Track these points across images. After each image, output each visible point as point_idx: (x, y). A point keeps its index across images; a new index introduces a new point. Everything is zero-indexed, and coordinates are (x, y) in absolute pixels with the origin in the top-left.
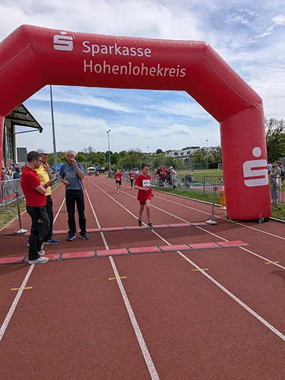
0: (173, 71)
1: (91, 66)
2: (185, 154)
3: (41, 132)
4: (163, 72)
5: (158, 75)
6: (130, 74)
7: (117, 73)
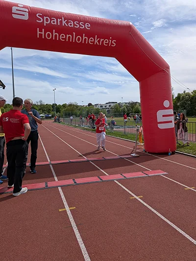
0: (106, 41)
1: (43, 33)
2: (108, 107)
3: (4, 88)
4: (99, 41)
5: (95, 44)
6: (74, 41)
7: (64, 40)
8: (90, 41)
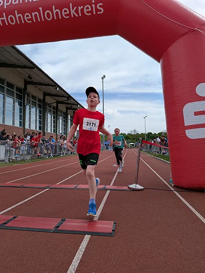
1: (5, 18)
4: (77, 11)
5: (72, 16)
6: (43, 20)
7: (31, 22)
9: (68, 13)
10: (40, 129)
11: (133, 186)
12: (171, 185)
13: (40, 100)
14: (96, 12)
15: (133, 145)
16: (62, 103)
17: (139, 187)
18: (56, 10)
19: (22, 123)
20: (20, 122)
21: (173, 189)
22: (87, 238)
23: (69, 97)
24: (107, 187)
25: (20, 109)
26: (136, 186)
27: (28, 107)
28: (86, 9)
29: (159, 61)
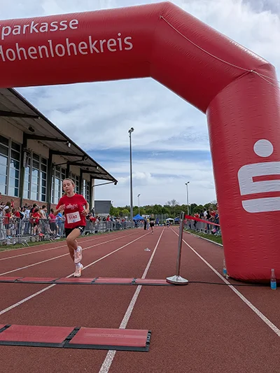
1: (2, 53)
4: (98, 46)
5: (92, 52)
6: (53, 56)
7: (36, 58)
8: (81, 48)
9: (86, 47)
10: (43, 199)
11: (173, 279)
12: (225, 277)
13: (44, 161)
14: (123, 48)
15: (171, 221)
16: (75, 163)
17: (182, 280)
18: (71, 44)
19: (19, 192)
20: (16, 190)
21: (227, 282)
22: (111, 354)
23: (85, 156)
24: (138, 280)
25: (17, 172)
26: (177, 279)
27: (27, 169)
28: (110, 43)
29: (205, 112)
